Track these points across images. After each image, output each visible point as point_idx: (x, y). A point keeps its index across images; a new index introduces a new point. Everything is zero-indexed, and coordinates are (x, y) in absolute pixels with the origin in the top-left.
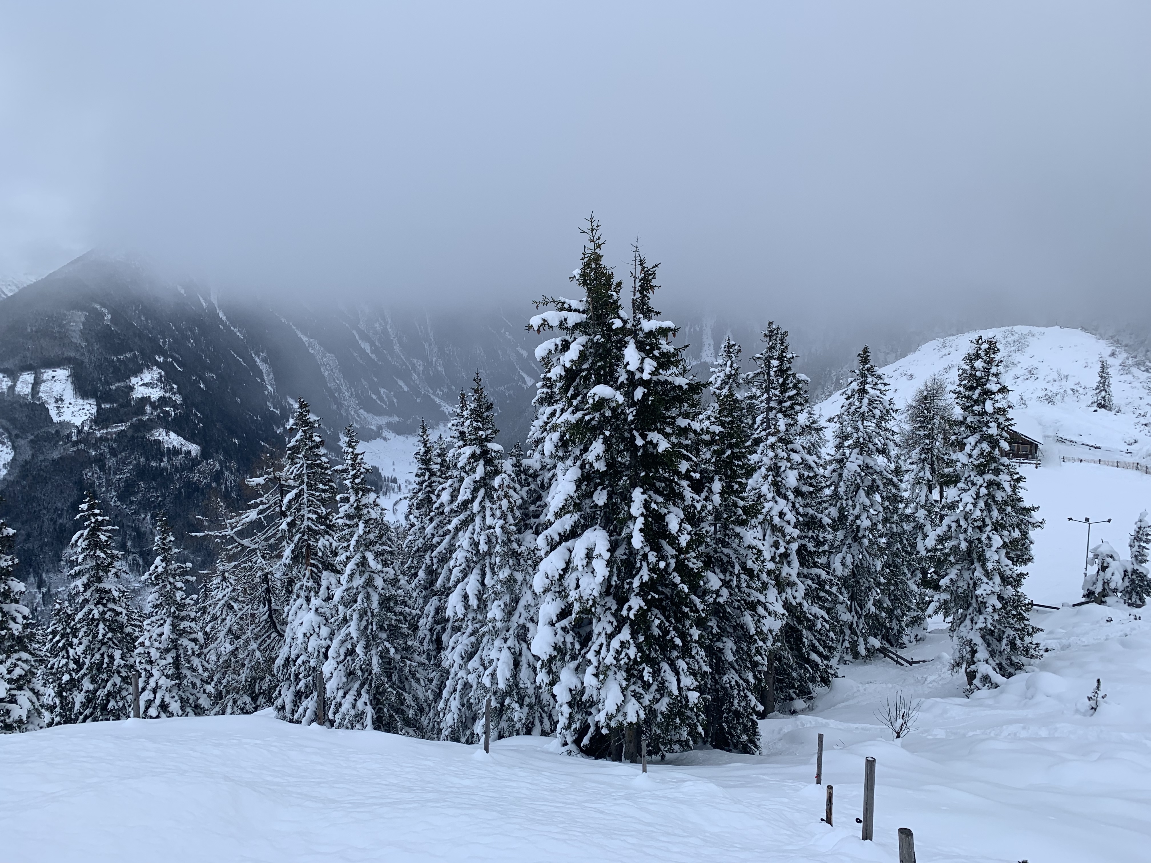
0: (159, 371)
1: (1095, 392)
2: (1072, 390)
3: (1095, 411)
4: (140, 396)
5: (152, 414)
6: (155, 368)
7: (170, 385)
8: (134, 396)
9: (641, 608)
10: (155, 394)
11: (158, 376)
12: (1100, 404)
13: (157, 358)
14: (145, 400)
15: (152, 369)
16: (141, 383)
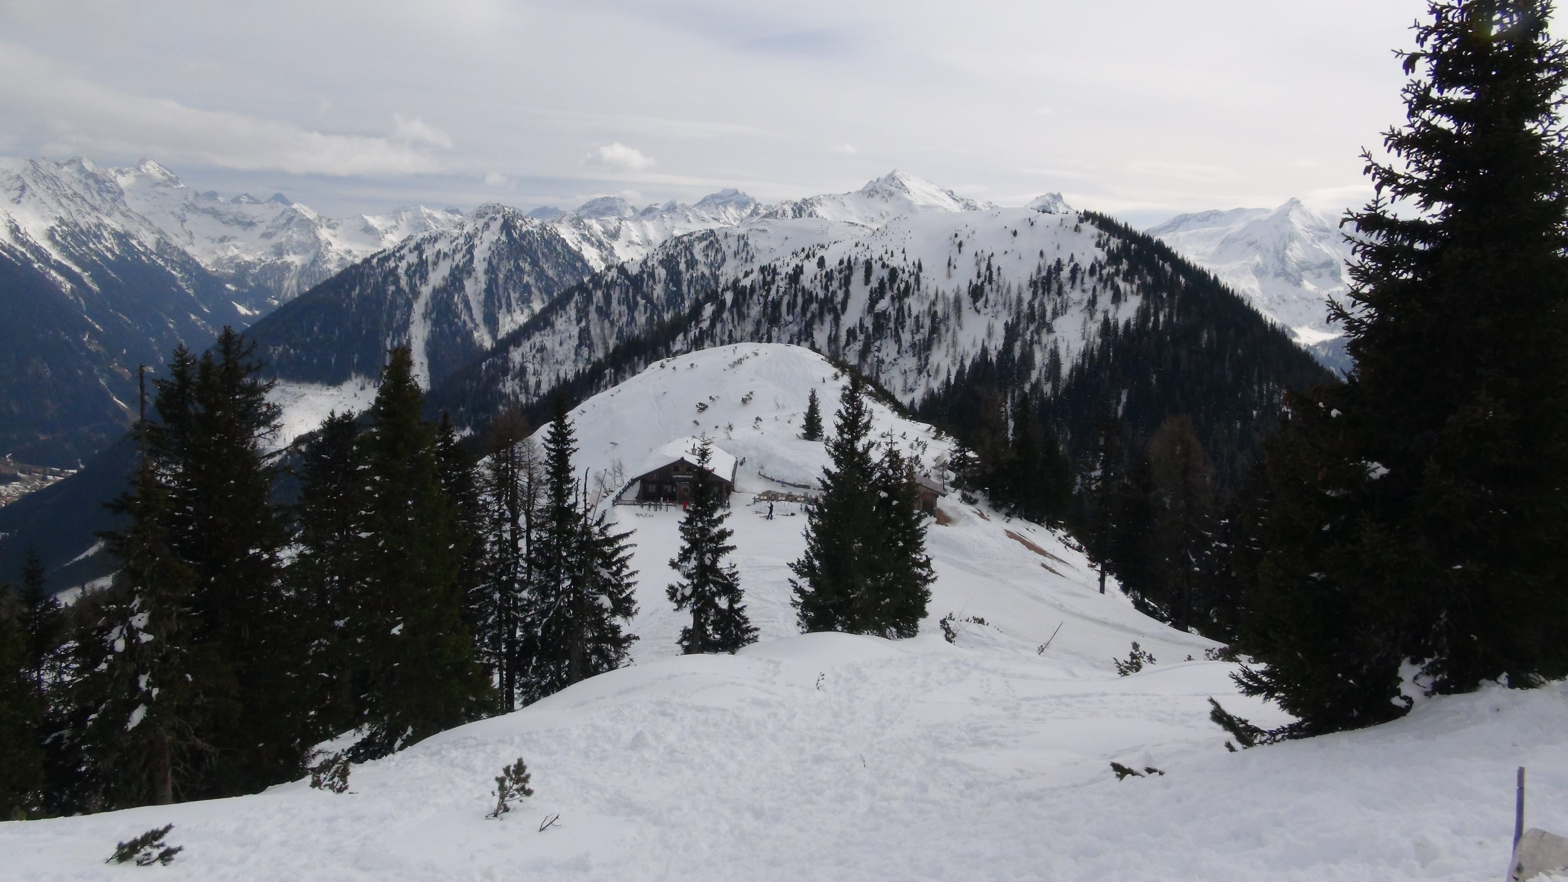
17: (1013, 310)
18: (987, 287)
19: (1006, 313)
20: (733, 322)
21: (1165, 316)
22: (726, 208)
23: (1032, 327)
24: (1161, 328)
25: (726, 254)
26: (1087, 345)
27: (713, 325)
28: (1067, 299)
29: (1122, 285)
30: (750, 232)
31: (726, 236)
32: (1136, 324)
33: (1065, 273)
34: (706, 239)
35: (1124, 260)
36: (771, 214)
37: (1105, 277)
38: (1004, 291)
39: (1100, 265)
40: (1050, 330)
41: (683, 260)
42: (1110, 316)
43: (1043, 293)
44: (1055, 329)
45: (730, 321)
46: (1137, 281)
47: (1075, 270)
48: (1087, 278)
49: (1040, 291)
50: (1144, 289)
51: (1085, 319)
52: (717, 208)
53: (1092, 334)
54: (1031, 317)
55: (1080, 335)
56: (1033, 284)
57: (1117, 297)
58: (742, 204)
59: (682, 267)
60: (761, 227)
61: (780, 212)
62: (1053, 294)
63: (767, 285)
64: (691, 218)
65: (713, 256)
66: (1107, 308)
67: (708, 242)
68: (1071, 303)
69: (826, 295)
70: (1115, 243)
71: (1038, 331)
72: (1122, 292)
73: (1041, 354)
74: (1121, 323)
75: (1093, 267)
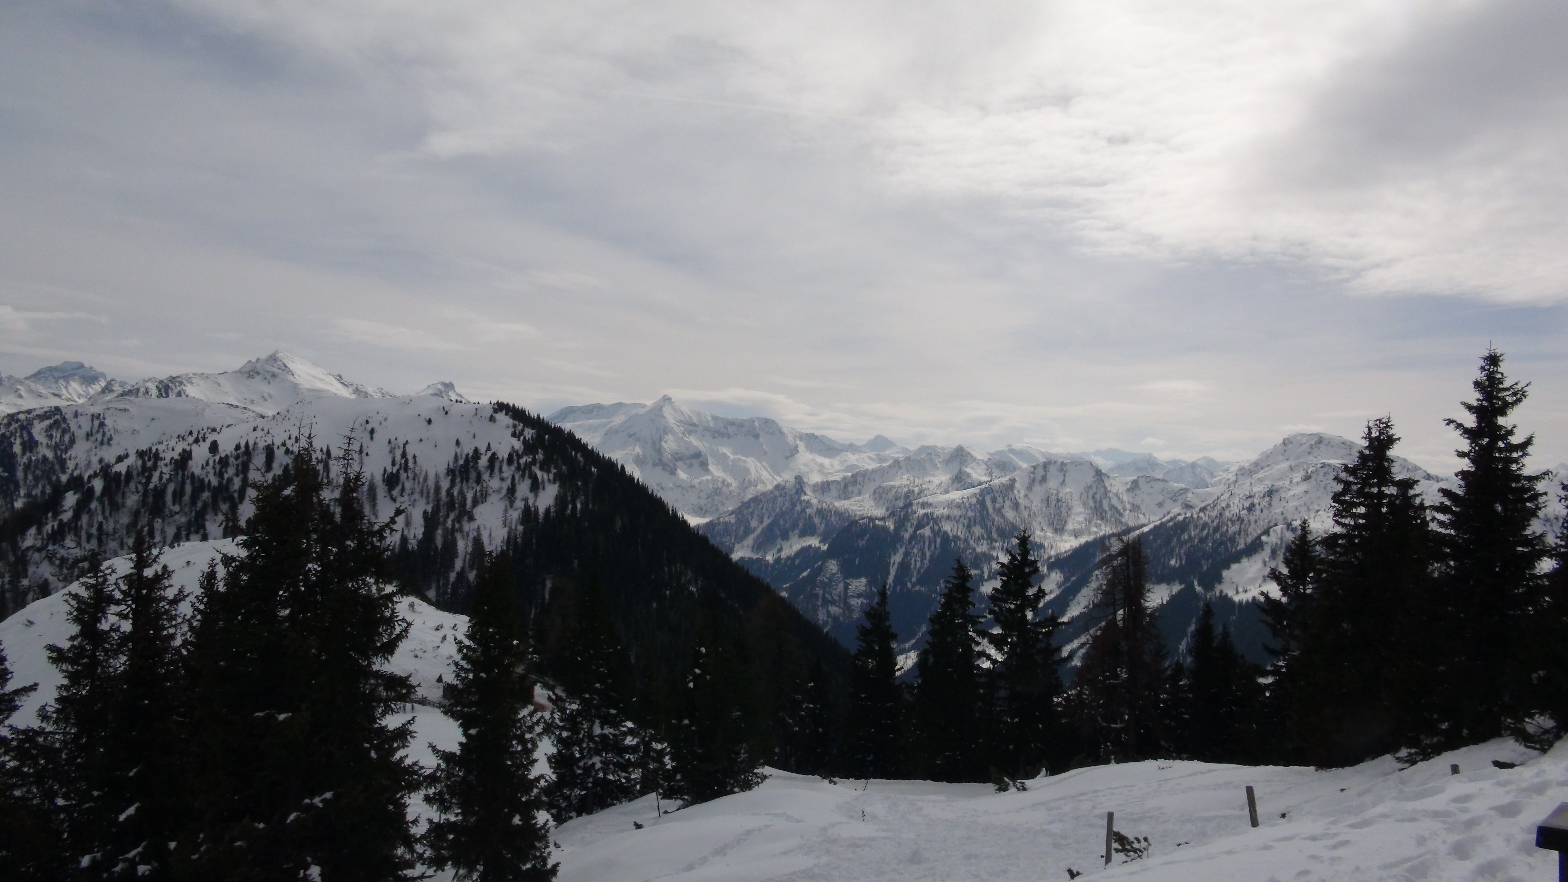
17: (431, 499)
18: (403, 475)
19: (424, 501)
20: (103, 513)
21: (582, 504)
22: (68, 382)
23: (452, 516)
24: (578, 515)
25: (76, 435)
26: (509, 533)
27: (77, 516)
28: (487, 488)
29: (539, 474)
30: (107, 411)
31: (76, 415)
32: (556, 512)
33: (483, 462)
34: (49, 418)
35: (540, 450)
36: (130, 391)
37: (522, 466)
38: (421, 480)
39: (518, 454)
40: (471, 519)
41: (18, 441)
42: (531, 503)
43: (462, 482)
44: (476, 517)
45: (99, 511)
46: (553, 471)
47: (493, 459)
48: (505, 467)
49: (458, 480)
50: (559, 478)
51: (506, 506)
52: (56, 382)
53: (514, 522)
54: (451, 505)
55: (501, 523)
56: (450, 472)
57: (536, 486)
58: (89, 378)
59: (17, 448)
60: (121, 406)
61: (142, 390)
62: (472, 481)
63: (147, 471)
64: (23, 393)
65: (59, 436)
66: (526, 496)
67: (52, 421)
68: (490, 491)
69: (220, 483)
70: (529, 433)
71: (458, 519)
72: (540, 481)
73: (464, 542)
74: (541, 511)
75: (510, 455)
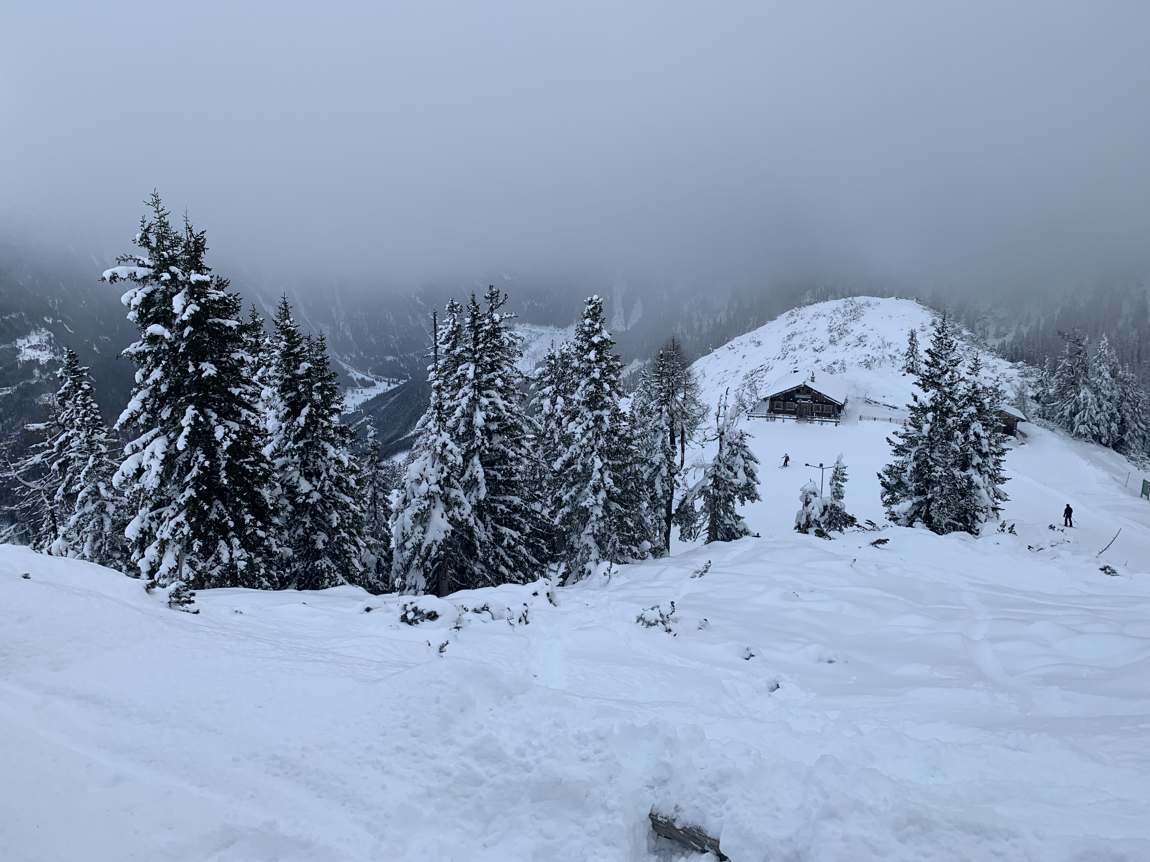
0: (48, 333)
1: (905, 358)
2: (890, 356)
3: (904, 375)
4: (27, 358)
5: (41, 377)
6: (43, 330)
7: (61, 348)
8: (21, 359)
9: (191, 496)
10: (44, 357)
11: (47, 338)
12: (909, 369)
13: (46, 319)
14: (33, 363)
15: (40, 331)
16: (28, 345)
